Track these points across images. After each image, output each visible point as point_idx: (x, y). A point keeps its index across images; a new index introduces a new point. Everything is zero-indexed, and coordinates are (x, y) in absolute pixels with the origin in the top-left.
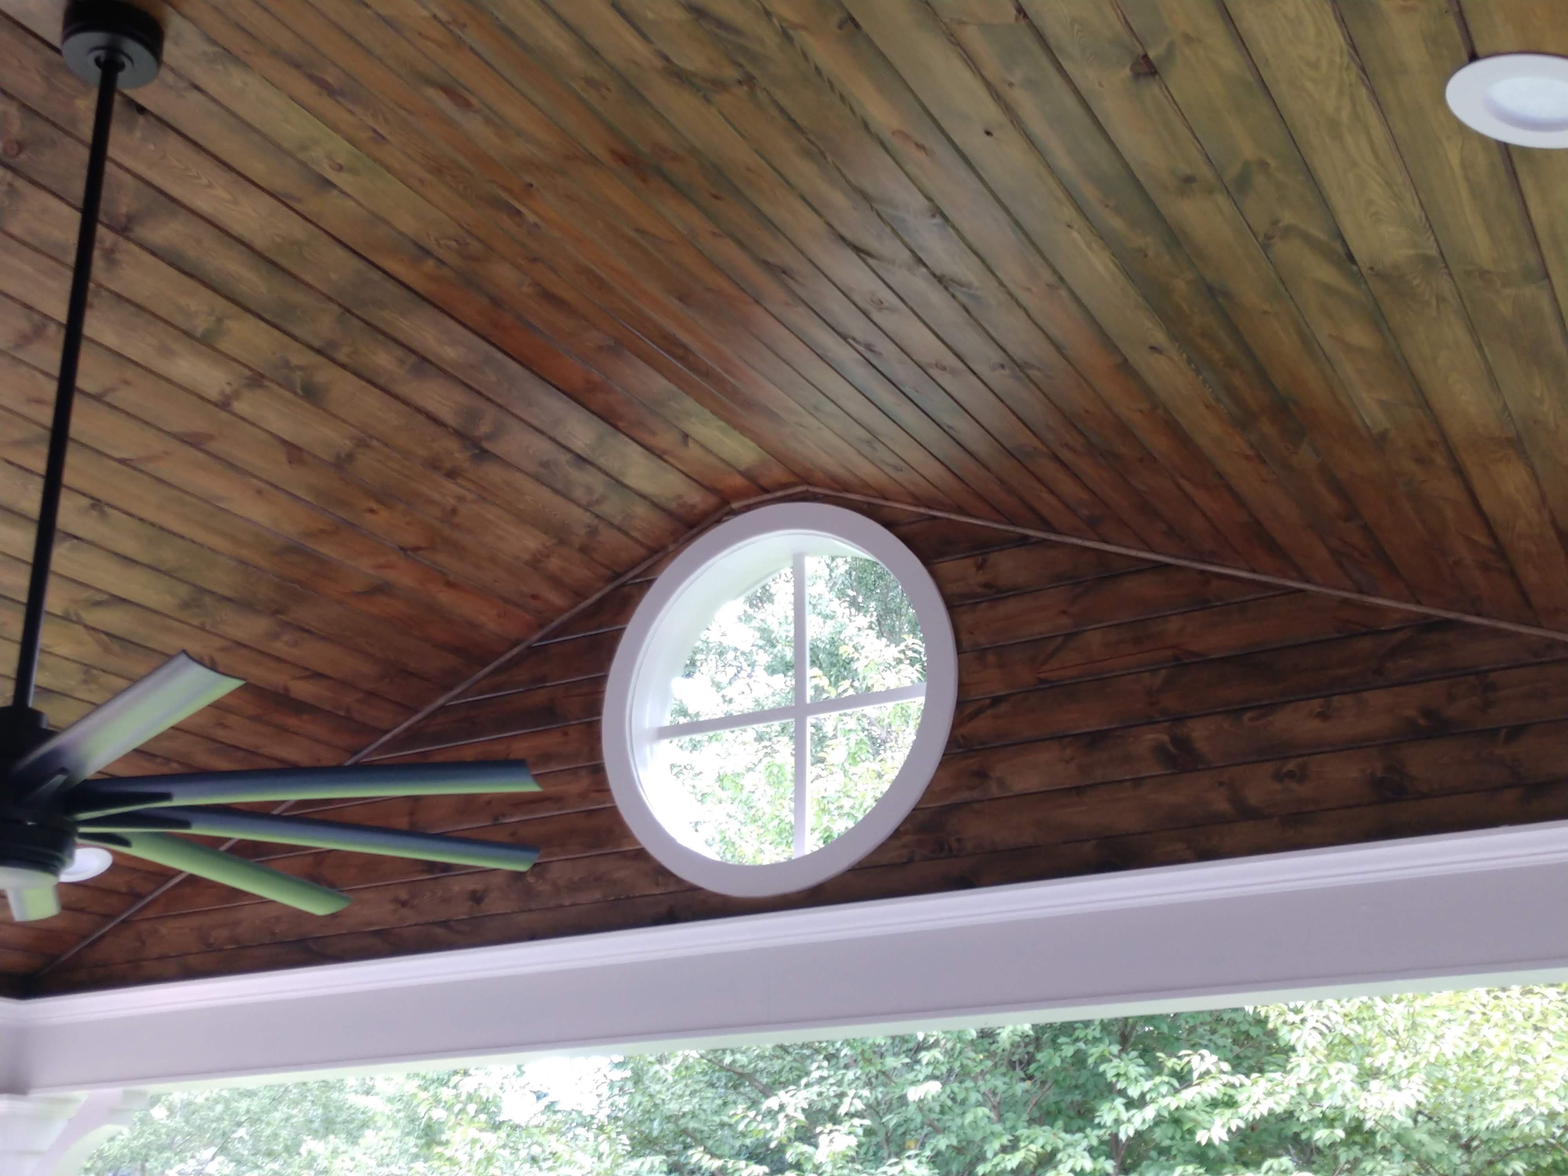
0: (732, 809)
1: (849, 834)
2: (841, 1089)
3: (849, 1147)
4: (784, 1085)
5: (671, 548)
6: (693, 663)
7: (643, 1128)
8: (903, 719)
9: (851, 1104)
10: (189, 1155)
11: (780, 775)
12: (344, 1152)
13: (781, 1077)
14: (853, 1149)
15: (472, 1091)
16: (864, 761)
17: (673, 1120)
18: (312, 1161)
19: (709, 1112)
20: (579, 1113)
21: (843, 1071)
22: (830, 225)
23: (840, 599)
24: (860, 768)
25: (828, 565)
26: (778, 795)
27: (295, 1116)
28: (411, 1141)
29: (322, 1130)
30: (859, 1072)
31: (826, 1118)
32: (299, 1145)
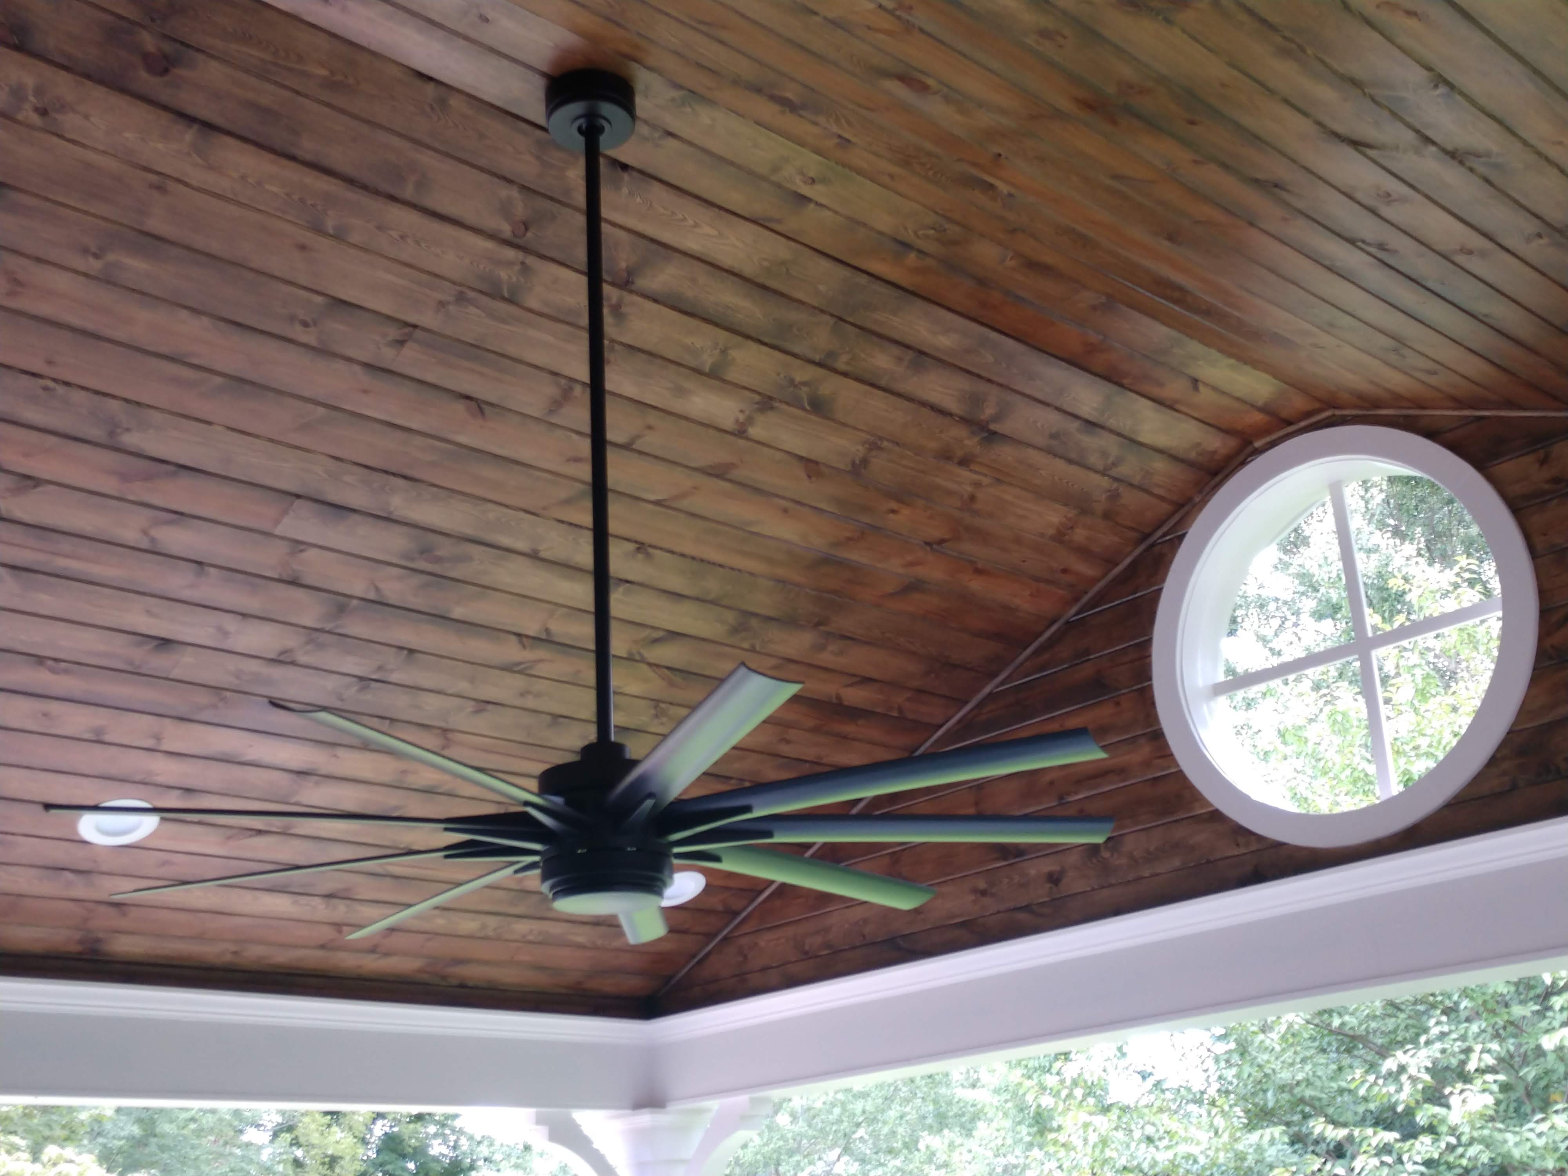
0: (1299, 764)
1: (1431, 775)
2: (1467, 1044)
3: (1486, 1106)
4: (1401, 1044)
5: (1197, 499)
6: (1234, 621)
7: (1257, 1100)
8: (1471, 645)
9: (1480, 1059)
10: (816, 1157)
11: (1345, 721)
12: (962, 1145)
13: (1397, 1036)
14: (1492, 1109)
15: (1075, 1076)
16: (1435, 696)
17: (1287, 1089)
18: (931, 1156)
19: (1324, 1078)
20: (1189, 1089)
21: (1466, 1025)
22: (1319, 124)
23: (1381, 530)
24: (1432, 703)
25: (1362, 498)
26: (1346, 744)
27: (909, 1113)
28: (1024, 1130)
29: (935, 1125)
30: (1484, 1025)
31: (1454, 1075)
32: (917, 1142)
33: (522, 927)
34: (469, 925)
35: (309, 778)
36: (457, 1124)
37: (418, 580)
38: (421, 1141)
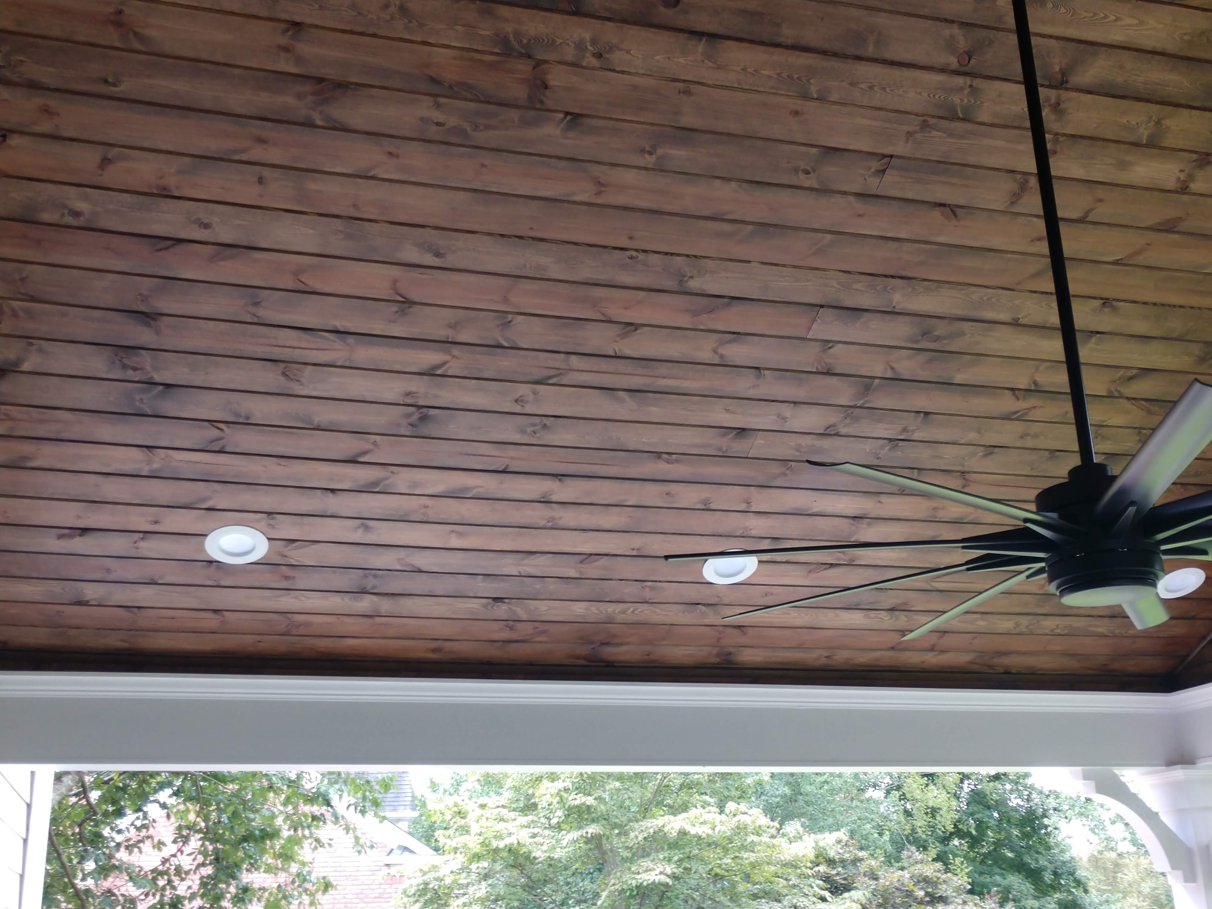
33: (1049, 624)
34: (1005, 624)
35: (861, 521)
36: (1029, 781)
37: (923, 357)
38: (1000, 796)
